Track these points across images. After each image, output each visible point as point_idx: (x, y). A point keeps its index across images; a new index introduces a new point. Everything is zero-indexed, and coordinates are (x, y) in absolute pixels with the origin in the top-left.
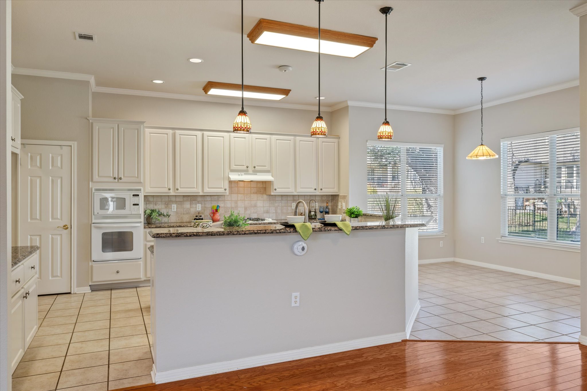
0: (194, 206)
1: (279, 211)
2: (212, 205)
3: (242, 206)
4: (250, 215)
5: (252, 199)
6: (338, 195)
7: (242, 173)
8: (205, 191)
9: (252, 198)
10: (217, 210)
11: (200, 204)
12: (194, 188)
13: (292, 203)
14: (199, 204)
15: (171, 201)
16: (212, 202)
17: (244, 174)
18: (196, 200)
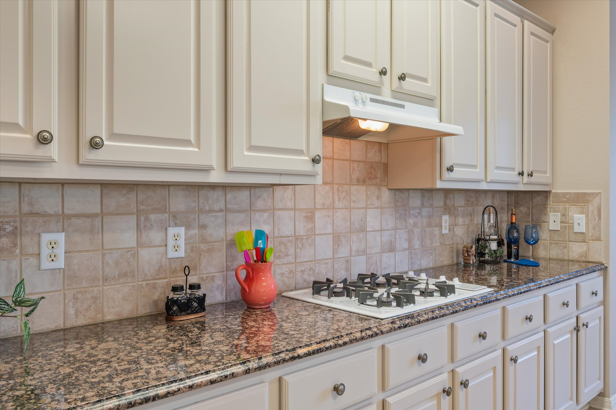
0: (156, 236)
1: (417, 244)
2: (232, 230)
3: (328, 232)
4: (347, 261)
5: (353, 205)
6: (550, 191)
7: (364, 95)
8: (236, 163)
9: (354, 201)
10: (261, 255)
11: (183, 229)
12: (187, 142)
13: (441, 217)
14: (176, 225)
15: (37, 214)
16: (230, 216)
17: (372, 100)
18: (163, 210)
